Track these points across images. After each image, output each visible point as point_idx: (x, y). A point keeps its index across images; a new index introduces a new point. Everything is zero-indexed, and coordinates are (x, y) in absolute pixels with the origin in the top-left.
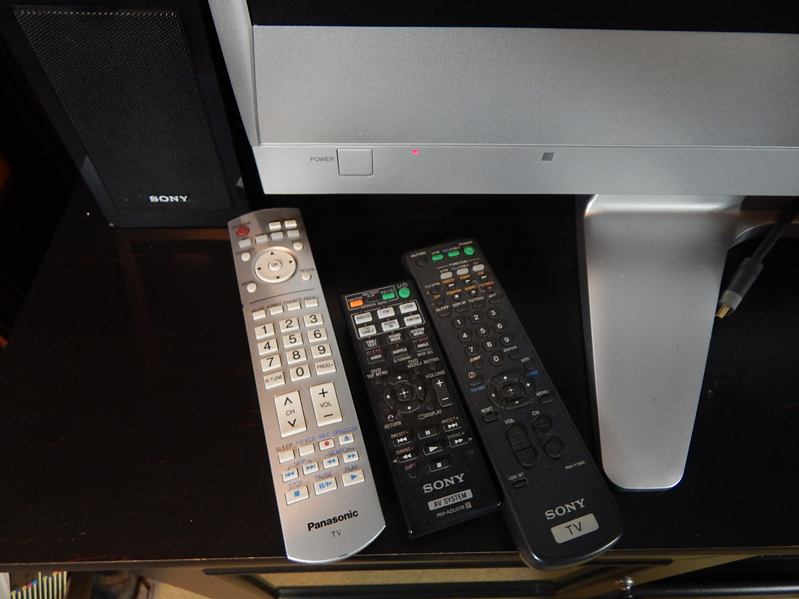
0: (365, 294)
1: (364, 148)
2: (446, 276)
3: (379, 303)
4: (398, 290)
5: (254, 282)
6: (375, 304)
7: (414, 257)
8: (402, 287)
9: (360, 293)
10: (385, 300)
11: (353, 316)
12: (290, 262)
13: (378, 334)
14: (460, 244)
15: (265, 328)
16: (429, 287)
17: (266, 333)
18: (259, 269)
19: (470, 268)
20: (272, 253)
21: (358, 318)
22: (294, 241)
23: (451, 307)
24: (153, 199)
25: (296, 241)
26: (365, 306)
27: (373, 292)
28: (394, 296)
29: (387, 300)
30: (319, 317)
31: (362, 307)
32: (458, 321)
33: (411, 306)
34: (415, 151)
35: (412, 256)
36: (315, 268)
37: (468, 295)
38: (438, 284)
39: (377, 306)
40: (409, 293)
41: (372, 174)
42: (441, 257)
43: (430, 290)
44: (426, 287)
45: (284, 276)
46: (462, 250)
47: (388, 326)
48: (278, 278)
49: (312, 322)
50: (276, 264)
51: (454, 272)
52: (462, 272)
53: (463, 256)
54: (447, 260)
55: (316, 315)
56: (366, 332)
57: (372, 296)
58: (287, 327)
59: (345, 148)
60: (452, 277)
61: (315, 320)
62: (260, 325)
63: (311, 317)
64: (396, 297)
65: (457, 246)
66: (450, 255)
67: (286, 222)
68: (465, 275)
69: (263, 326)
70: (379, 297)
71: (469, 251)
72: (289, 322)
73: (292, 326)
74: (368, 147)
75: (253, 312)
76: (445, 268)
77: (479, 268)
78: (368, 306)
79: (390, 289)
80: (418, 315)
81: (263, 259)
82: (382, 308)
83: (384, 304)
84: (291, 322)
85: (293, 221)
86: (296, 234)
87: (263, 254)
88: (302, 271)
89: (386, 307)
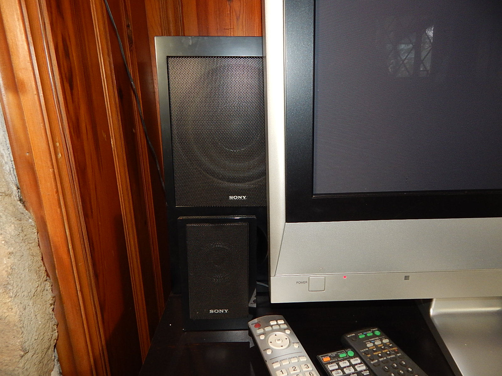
0: (330, 354)
1: (321, 276)
2: (369, 345)
3: (339, 359)
4: (347, 353)
5: (270, 349)
6: (337, 360)
7: (350, 337)
8: (348, 351)
9: (328, 354)
10: (342, 358)
11: (327, 366)
12: (286, 339)
13: (344, 375)
14: (371, 330)
15: (281, 371)
16: (363, 351)
17: (283, 374)
18: (271, 342)
19: (381, 341)
20: (276, 335)
21: (330, 366)
22: (285, 329)
23: (378, 360)
24: (211, 311)
25: (286, 329)
26: (332, 361)
27: (334, 354)
28: (345, 356)
29: (343, 358)
30: (309, 365)
31: (330, 361)
32: (386, 367)
33: (357, 360)
34: (345, 277)
35: (348, 336)
36: (299, 342)
37: (386, 354)
38: (367, 349)
39: (338, 361)
40: (353, 354)
41: (324, 290)
42: (364, 336)
43: (364, 352)
44: (361, 351)
45: (285, 345)
46: (373, 332)
47: (348, 370)
48: (282, 346)
49: (306, 368)
50: (279, 340)
51: (374, 343)
52: (378, 343)
53: (374, 336)
54: (367, 338)
55: (307, 364)
56: (337, 373)
57: (334, 355)
58: (294, 370)
59: (312, 277)
60: (374, 346)
61: (307, 367)
62: (279, 370)
63: (305, 365)
64: (347, 356)
65: (370, 331)
66: (368, 335)
67: (278, 321)
68: (380, 345)
69: (281, 370)
70: (337, 356)
71: (378, 333)
72: (294, 368)
73: (296, 370)
74: (323, 275)
75: (272, 364)
76: (368, 341)
77: (386, 341)
78: (333, 360)
79: (342, 352)
80: (362, 365)
81: (272, 338)
82: (341, 361)
83: (341, 360)
84: (295, 368)
85: (282, 320)
86: (285, 326)
87: (271, 335)
88: (294, 343)
89: (343, 361)
